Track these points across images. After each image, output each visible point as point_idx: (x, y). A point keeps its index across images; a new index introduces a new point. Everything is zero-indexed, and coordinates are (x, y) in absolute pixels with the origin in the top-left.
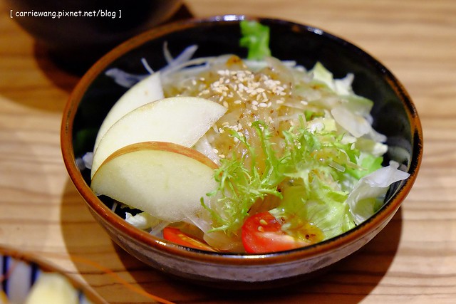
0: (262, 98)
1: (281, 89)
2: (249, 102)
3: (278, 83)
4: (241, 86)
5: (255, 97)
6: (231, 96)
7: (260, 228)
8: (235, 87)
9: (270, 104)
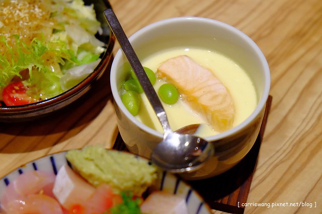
0: (26, 20)
1: (41, 14)
2: (18, 21)
3: (41, 11)
4: (18, 12)
5: (22, 19)
6: (10, 16)
7: (14, 91)
8: (14, 12)
9: (30, 24)
